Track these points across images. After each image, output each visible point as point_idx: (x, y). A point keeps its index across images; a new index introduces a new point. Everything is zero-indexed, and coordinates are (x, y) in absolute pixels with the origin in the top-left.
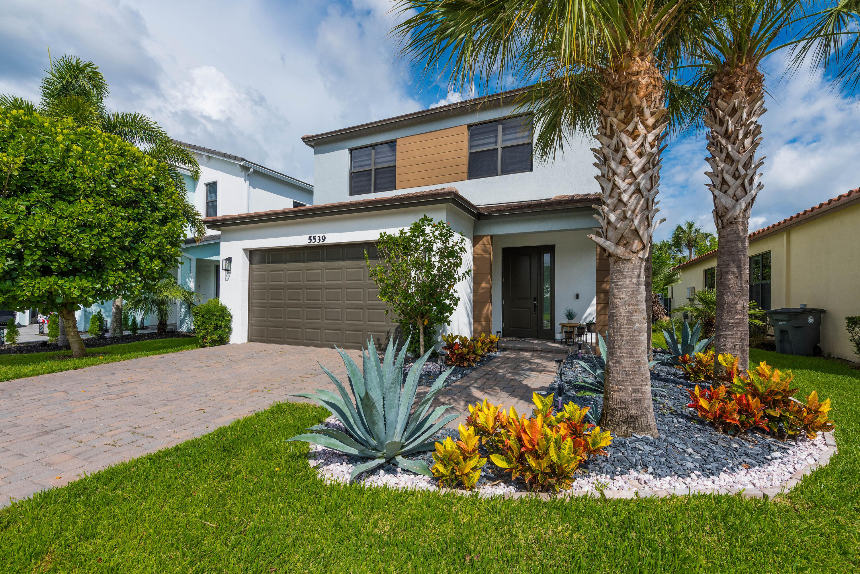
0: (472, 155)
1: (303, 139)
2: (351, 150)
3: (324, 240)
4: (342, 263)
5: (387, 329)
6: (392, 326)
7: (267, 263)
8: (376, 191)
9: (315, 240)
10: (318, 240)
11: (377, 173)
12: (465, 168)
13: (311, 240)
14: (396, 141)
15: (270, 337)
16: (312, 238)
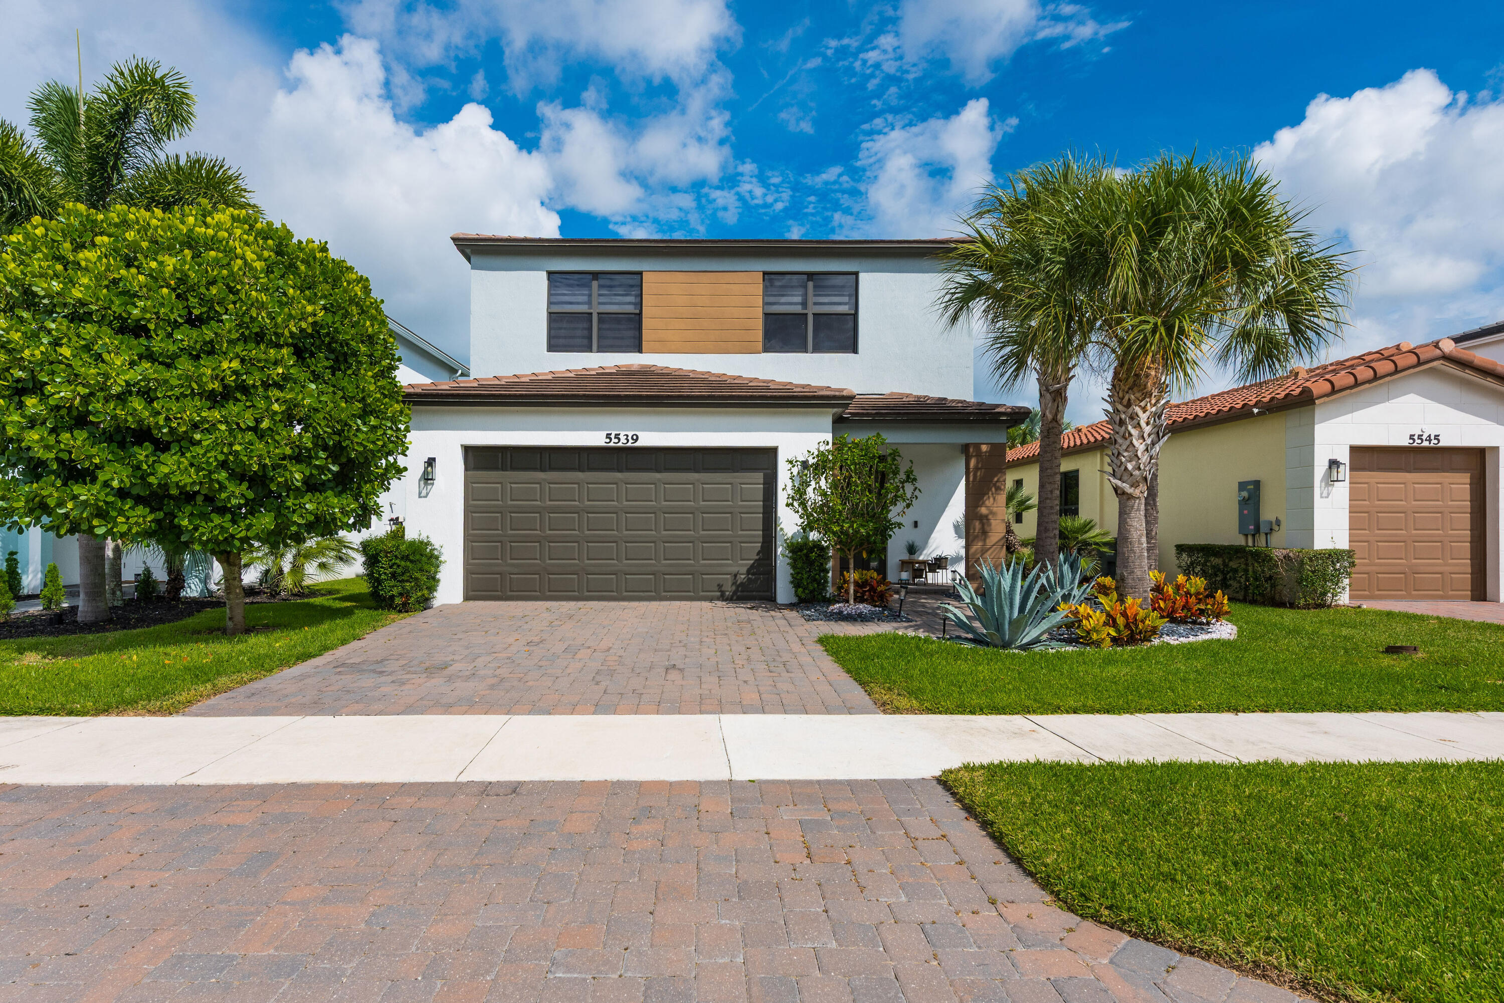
0: (768, 316)
1: (454, 239)
2: (550, 274)
3: (636, 440)
4: (658, 475)
5: (734, 569)
6: (742, 565)
7: (503, 470)
8: (601, 349)
9: (619, 439)
10: (623, 440)
11: (600, 321)
12: (759, 335)
13: (611, 439)
14: (640, 273)
15: (511, 591)
16: (613, 436)
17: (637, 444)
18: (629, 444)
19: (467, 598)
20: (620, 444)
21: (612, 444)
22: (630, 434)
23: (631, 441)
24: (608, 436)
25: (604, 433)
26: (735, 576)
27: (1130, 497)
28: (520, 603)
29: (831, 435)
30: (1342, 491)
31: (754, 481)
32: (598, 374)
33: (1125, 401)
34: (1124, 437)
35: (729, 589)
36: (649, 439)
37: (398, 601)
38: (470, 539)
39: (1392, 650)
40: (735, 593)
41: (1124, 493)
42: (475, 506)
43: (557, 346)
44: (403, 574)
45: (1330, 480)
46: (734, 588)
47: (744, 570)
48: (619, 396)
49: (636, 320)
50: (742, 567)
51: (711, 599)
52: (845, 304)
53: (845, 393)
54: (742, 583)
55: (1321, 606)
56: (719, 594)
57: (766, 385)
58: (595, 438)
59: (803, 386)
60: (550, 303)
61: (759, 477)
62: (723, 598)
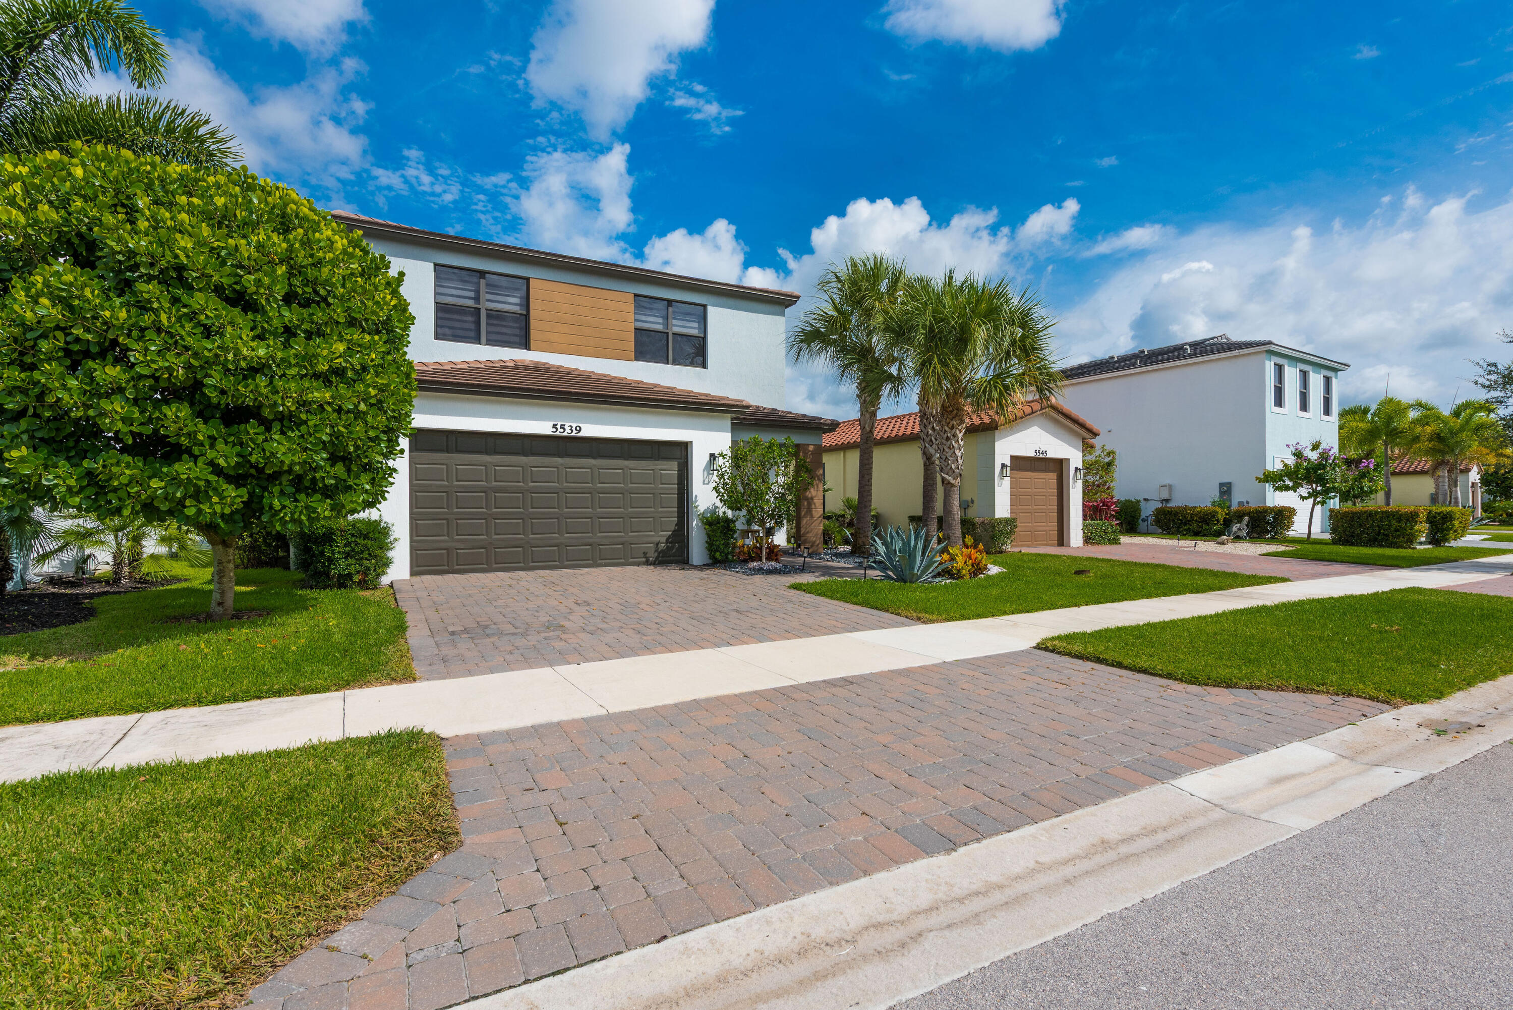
0: (638, 331)
2: (436, 265)
3: (580, 431)
4: (593, 461)
5: (657, 539)
6: (663, 536)
7: (448, 452)
8: (490, 342)
9: (565, 430)
10: (568, 430)
11: (488, 316)
12: (632, 346)
13: (557, 429)
14: (527, 280)
15: (458, 565)
16: (558, 427)
17: (580, 434)
18: (573, 434)
19: (413, 573)
20: (565, 434)
21: (558, 433)
22: (574, 425)
23: (575, 431)
24: (555, 426)
25: (551, 424)
26: (657, 544)
27: (953, 485)
28: (467, 576)
29: (730, 434)
30: (1007, 481)
31: (670, 469)
32: (502, 367)
33: (950, 425)
34: (949, 448)
35: (652, 556)
36: (590, 430)
37: (356, 578)
38: (414, 518)
39: (1078, 573)
40: (657, 558)
41: (949, 483)
42: (419, 485)
43: (444, 335)
44: (362, 552)
45: (1002, 476)
46: (656, 554)
47: (664, 540)
48: (570, 392)
49: (524, 320)
50: (662, 537)
51: (638, 564)
52: (695, 328)
53: (744, 403)
54: (662, 551)
55: (1001, 552)
56: (644, 560)
57: (671, 391)
58: (543, 427)
59: (706, 395)
60: (436, 294)
61: (674, 465)
62: (647, 563)
